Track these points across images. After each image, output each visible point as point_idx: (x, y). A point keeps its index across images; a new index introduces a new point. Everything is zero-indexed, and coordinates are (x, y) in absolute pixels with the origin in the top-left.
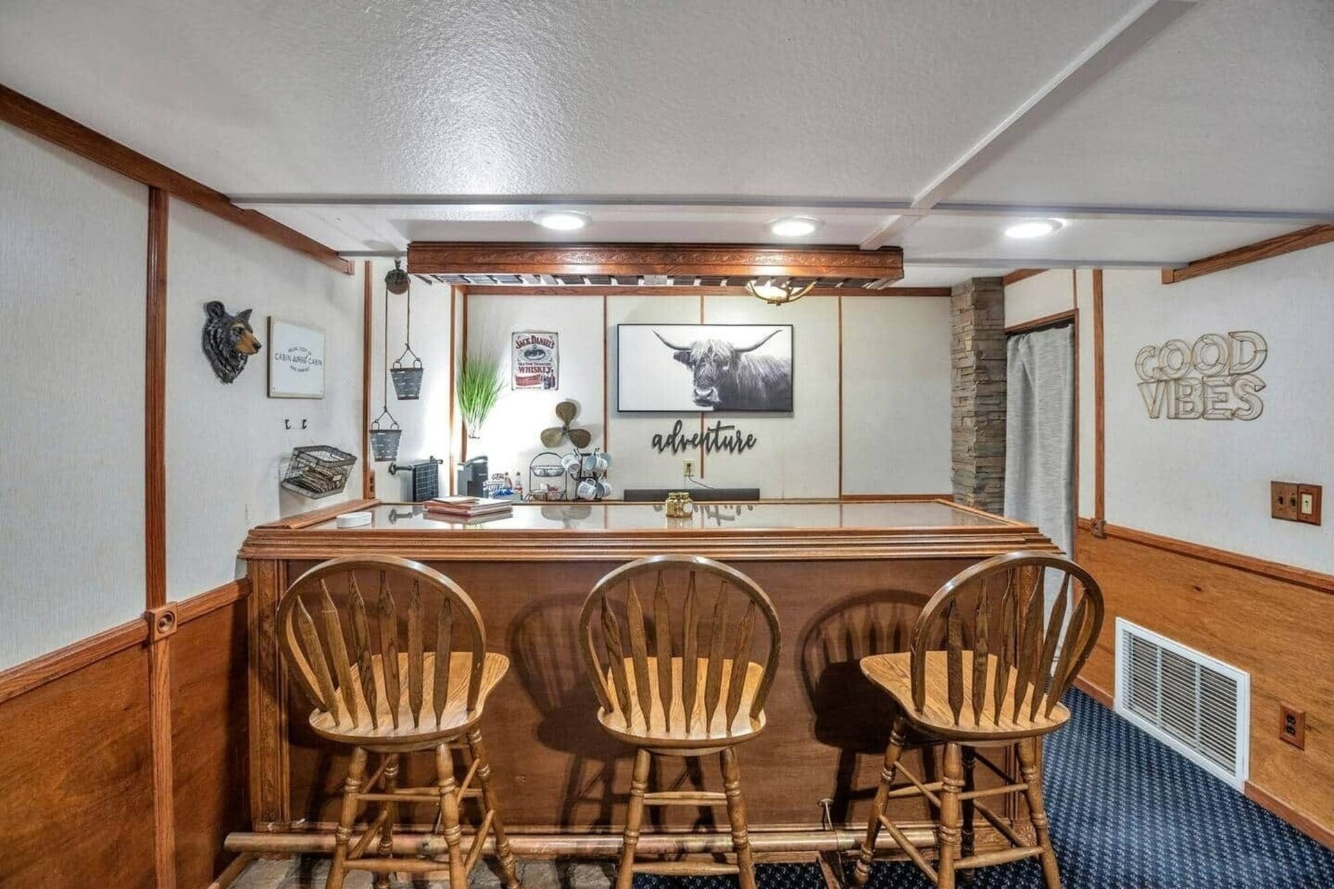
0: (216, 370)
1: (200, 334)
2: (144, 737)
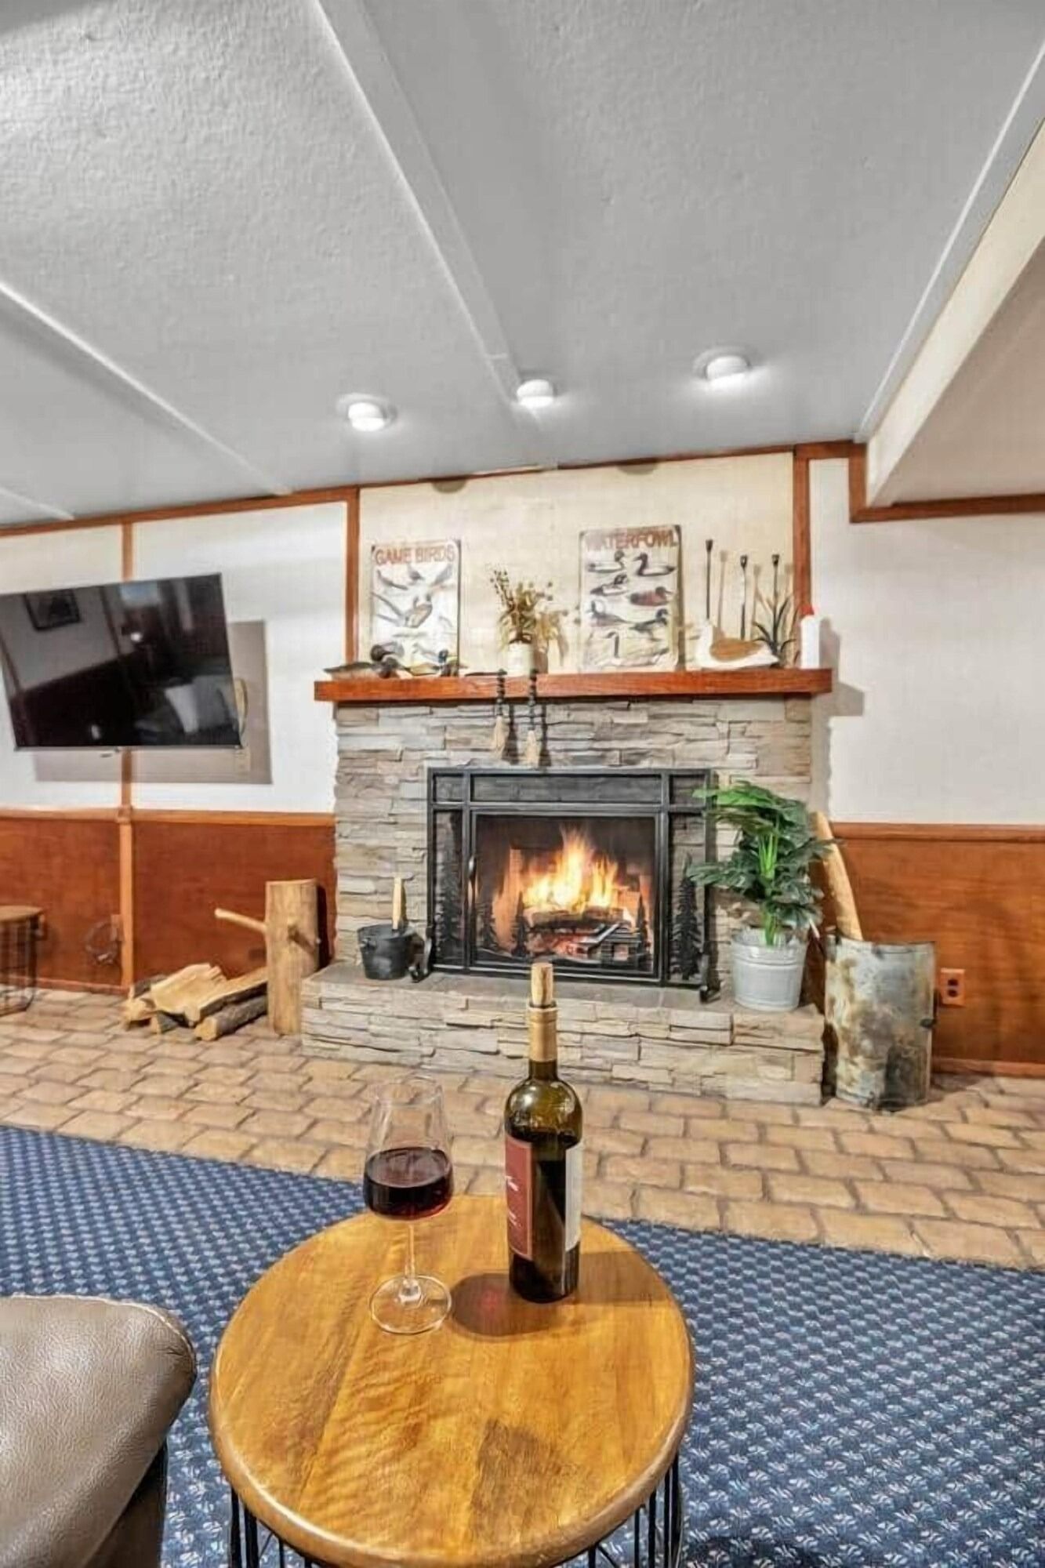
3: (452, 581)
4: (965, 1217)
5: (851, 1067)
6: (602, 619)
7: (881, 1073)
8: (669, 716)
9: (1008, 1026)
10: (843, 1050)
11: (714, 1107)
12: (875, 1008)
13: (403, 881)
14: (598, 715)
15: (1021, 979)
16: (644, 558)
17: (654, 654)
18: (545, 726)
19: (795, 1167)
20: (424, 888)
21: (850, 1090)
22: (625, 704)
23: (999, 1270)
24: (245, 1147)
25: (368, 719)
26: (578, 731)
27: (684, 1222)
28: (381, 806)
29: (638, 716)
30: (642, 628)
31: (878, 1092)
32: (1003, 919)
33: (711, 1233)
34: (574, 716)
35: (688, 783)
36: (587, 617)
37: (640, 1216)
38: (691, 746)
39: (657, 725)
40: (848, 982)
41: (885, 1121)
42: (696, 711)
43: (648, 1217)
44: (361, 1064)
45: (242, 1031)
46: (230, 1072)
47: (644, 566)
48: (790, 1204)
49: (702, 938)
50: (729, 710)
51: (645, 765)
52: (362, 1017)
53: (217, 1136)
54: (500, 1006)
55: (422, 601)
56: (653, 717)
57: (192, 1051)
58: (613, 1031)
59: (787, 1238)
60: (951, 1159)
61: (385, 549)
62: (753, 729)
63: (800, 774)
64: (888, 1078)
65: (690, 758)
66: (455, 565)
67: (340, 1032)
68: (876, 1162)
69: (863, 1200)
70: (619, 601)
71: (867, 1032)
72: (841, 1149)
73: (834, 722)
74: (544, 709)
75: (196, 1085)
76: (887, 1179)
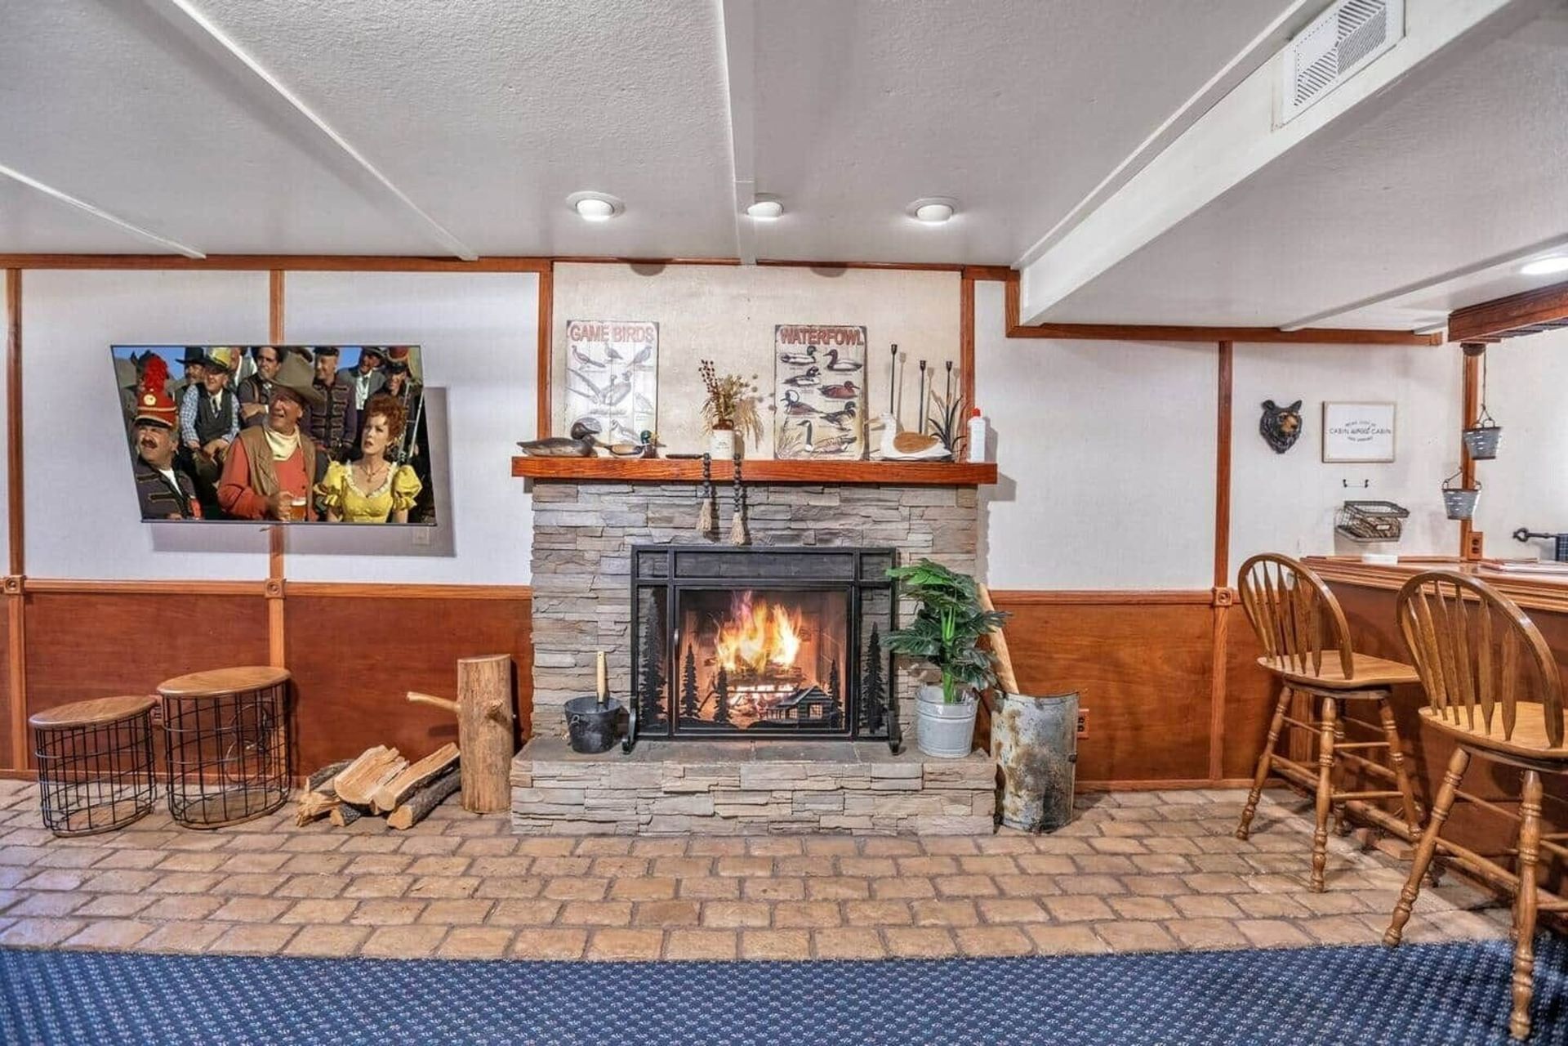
0: (1271, 445)
1: (1258, 423)
2: (1209, 657)
3: (651, 362)
4: (1127, 917)
5: (1017, 800)
6: (796, 407)
7: (1040, 803)
8: (859, 500)
9: (1121, 750)
10: (1010, 786)
11: (911, 846)
12: (1037, 750)
13: (606, 653)
14: (795, 498)
15: (1130, 714)
16: (834, 354)
17: (843, 443)
18: (745, 507)
19: (995, 892)
20: (628, 660)
21: (1015, 818)
22: (819, 489)
23: (1162, 955)
24: (504, 943)
25: (568, 495)
26: (776, 512)
27: (928, 953)
28: (582, 582)
29: (830, 500)
30: (833, 418)
31: (1038, 818)
32: (1118, 667)
33: (952, 959)
34: (772, 498)
35: (876, 559)
36: (782, 406)
37: (892, 954)
38: (878, 527)
39: (847, 509)
40: (1013, 729)
41: (1045, 842)
42: (882, 497)
43: (899, 954)
44: (578, 838)
45: (434, 814)
46: (445, 862)
47: (834, 361)
48: (1002, 924)
49: (886, 695)
50: (911, 497)
51: (837, 543)
52: (575, 793)
53: (468, 934)
54: (715, 772)
55: (619, 380)
56: (845, 500)
57: (391, 843)
58: (822, 786)
59: (1009, 955)
60: (1104, 869)
61: (581, 325)
62: (929, 513)
63: (968, 552)
64: (1046, 807)
65: (878, 538)
66: (654, 344)
67: (554, 809)
68: (1052, 878)
69: (1054, 913)
70: (812, 392)
71: (1030, 769)
72: (1023, 872)
73: (992, 506)
74: (745, 491)
75: (415, 881)
76: (1065, 893)
